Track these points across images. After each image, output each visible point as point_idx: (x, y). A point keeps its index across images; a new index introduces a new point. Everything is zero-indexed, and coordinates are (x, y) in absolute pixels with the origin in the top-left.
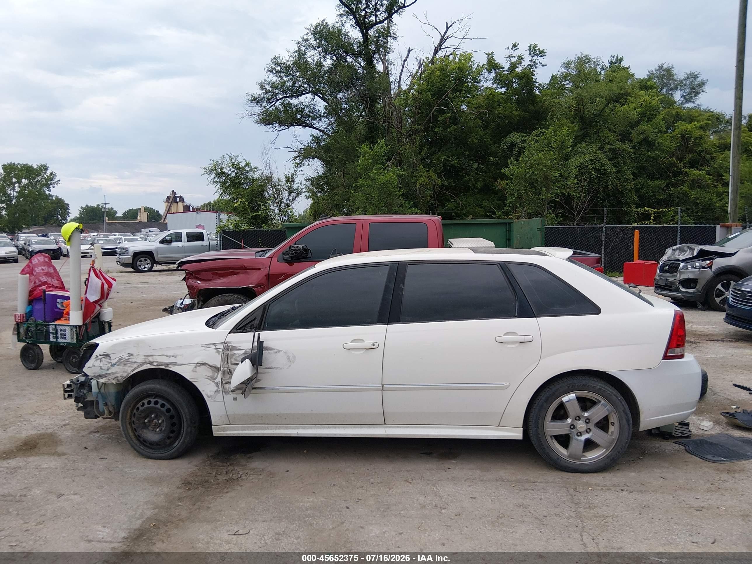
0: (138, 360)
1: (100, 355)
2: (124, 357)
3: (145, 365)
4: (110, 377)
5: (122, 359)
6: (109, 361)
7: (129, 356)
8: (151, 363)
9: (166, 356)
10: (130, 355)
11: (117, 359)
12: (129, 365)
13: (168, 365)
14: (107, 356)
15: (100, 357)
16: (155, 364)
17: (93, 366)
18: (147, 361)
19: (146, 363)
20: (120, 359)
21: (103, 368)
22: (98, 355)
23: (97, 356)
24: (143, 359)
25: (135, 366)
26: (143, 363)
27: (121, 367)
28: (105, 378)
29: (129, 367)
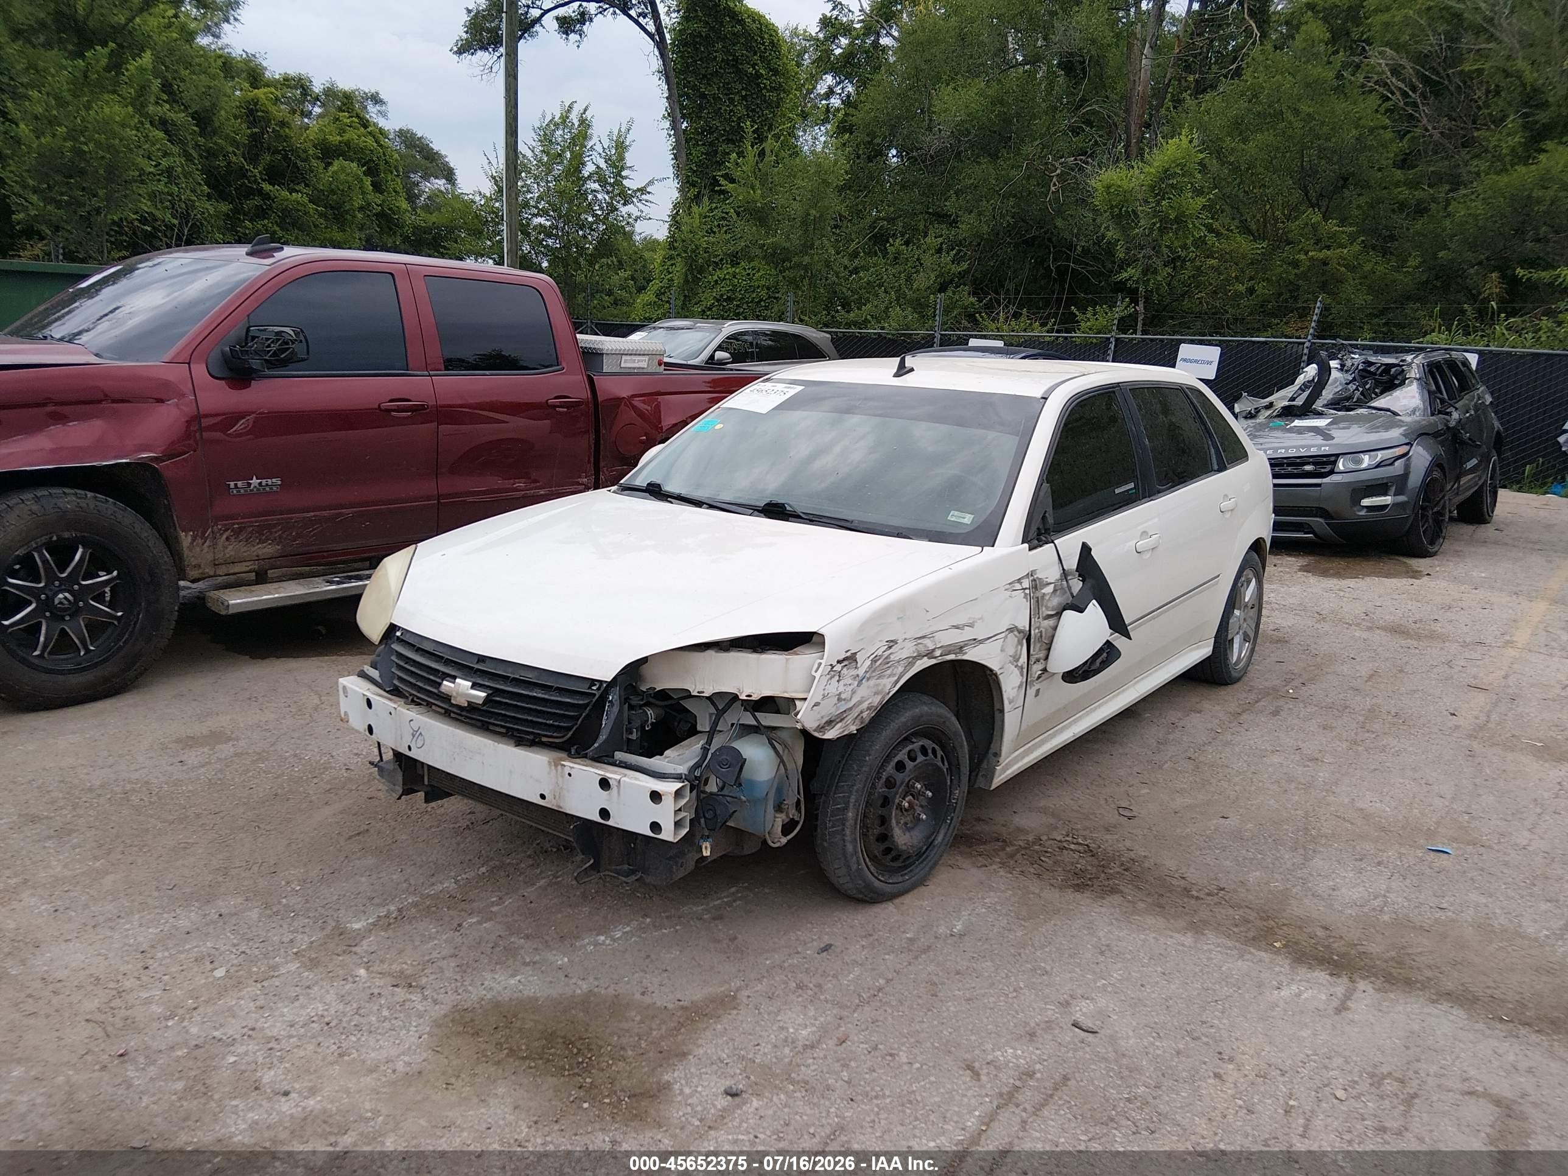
0: (905, 654)
1: (839, 662)
2: (880, 652)
3: (919, 662)
4: (849, 719)
5: (876, 662)
6: (854, 672)
7: (890, 647)
8: (930, 654)
9: (957, 627)
10: (892, 643)
11: (868, 662)
12: (889, 672)
13: (961, 648)
14: (850, 660)
15: (838, 667)
16: (938, 653)
17: (824, 696)
18: (922, 649)
19: (920, 656)
20: (874, 661)
21: (843, 696)
22: (835, 663)
23: (832, 666)
24: (914, 648)
25: (900, 669)
26: (914, 658)
27: (872, 682)
28: (839, 725)
29: (889, 676)
